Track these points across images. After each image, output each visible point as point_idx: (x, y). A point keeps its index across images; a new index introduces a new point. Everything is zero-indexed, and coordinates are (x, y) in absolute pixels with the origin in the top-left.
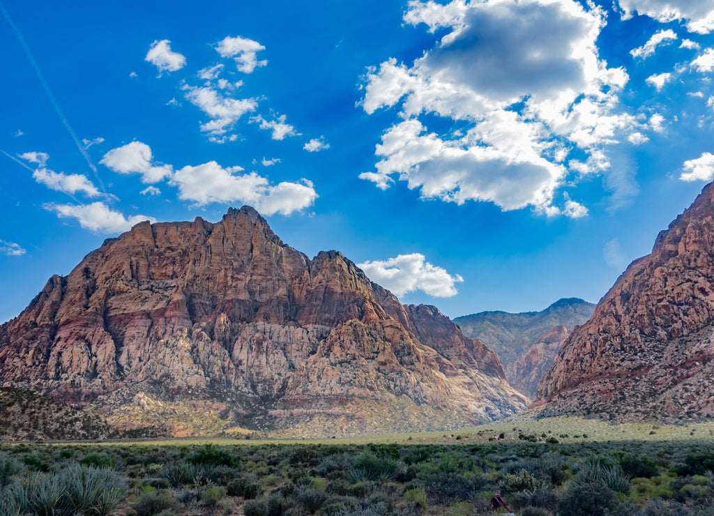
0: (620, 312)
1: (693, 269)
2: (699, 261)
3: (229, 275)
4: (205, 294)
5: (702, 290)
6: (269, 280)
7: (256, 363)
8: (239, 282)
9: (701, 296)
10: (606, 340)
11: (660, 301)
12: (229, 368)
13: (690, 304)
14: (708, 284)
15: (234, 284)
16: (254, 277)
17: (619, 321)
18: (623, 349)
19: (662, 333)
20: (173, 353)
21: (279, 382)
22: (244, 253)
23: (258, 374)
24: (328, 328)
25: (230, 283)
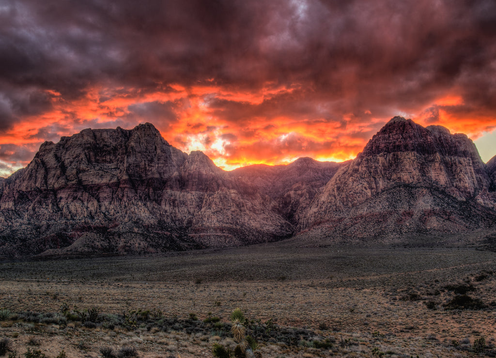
0: (336, 195)
1: (363, 178)
2: (366, 175)
3: (147, 164)
4: (136, 174)
5: (365, 188)
6: (167, 166)
7: (174, 212)
8: (152, 168)
9: (365, 190)
10: (330, 207)
11: (350, 191)
12: (163, 215)
13: (361, 193)
14: (367, 185)
15: (150, 169)
16: (160, 165)
17: (335, 198)
18: (336, 210)
19: (350, 204)
20: (138, 208)
21: (186, 220)
22: (152, 151)
23: (175, 217)
24: (202, 193)
25: (148, 168)
